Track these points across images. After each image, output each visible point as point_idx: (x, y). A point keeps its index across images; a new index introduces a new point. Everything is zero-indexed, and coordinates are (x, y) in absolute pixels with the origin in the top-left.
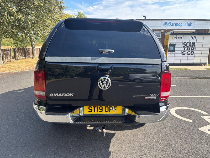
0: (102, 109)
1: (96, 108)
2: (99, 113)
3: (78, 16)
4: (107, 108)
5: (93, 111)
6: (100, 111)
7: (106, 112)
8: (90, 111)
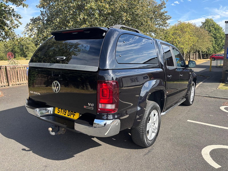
0: (66, 112)
1: (62, 110)
2: (63, 115)
3: (205, 23)
4: (69, 112)
5: (60, 112)
6: (64, 114)
7: (68, 115)
8: (59, 112)
